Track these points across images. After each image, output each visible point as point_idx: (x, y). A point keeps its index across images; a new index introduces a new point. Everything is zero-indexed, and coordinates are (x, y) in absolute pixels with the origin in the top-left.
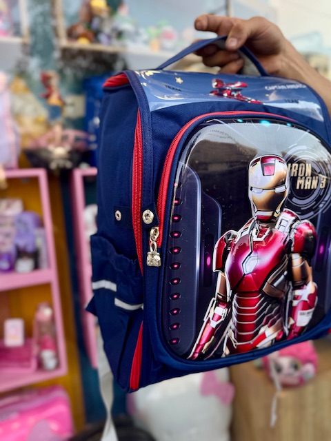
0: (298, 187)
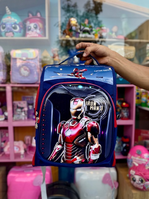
0: (90, 109)
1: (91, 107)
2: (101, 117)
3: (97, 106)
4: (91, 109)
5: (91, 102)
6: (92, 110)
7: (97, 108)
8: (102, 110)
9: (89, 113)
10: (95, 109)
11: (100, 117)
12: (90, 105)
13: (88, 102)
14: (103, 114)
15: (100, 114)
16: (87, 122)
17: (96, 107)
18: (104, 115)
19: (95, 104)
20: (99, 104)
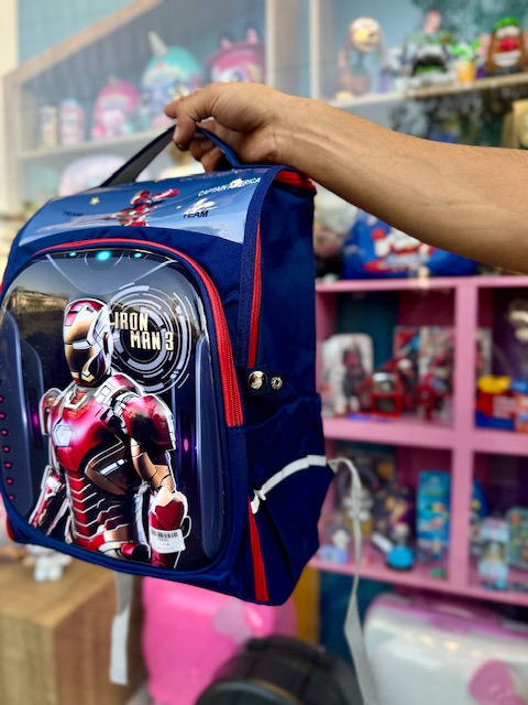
0: (133, 346)
1: (134, 337)
2: (173, 376)
3: (153, 333)
4: (136, 343)
5: (131, 315)
6: (139, 346)
7: (154, 338)
8: (172, 348)
9: (130, 361)
10: (145, 343)
11: (168, 378)
12: (129, 330)
13: (122, 314)
14: (179, 367)
15: (168, 365)
16: (119, 398)
17: (148, 334)
18: (180, 371)
19: (144, 323)
20: (160, 323)
